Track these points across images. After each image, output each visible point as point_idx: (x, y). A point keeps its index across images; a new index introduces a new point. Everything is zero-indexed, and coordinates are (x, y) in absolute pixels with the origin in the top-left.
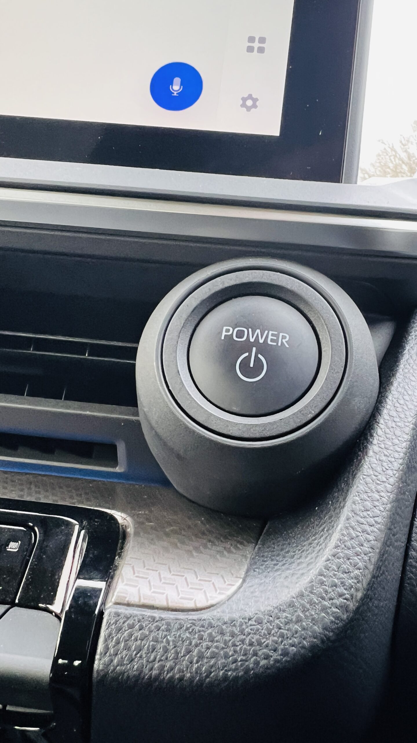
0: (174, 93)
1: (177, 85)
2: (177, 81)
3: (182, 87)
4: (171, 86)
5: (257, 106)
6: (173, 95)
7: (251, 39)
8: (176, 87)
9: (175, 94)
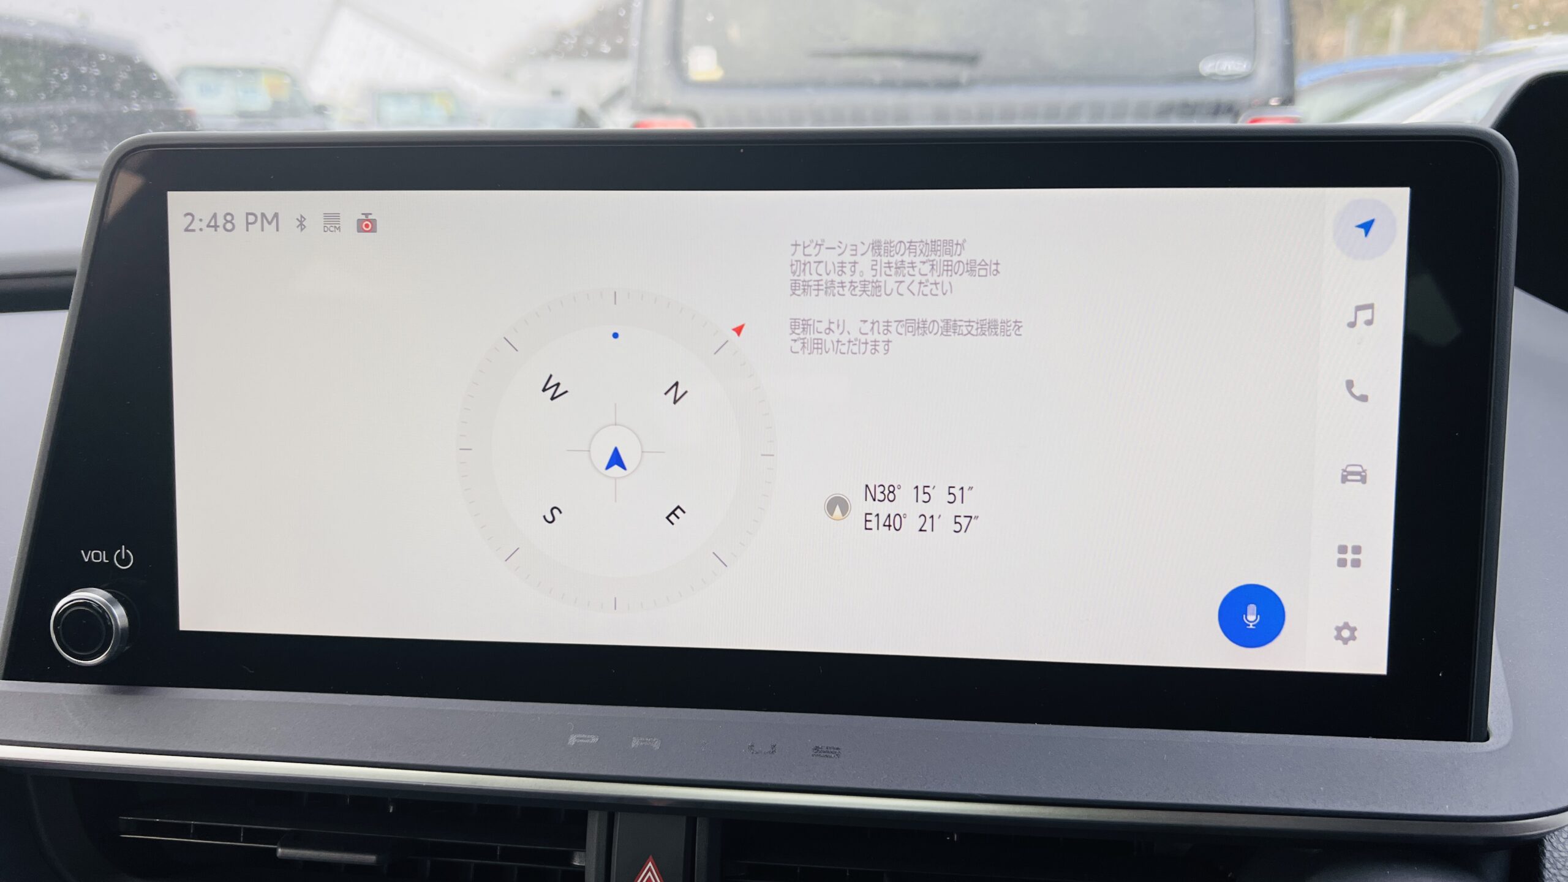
0: (1249, 625)
1: (1253, 614)
2: (1252, 608)
3: (1259, 616)
4: (1244, 616)
5: (1356, 638)
6: (1248, 627)
7: (1343, 549)
8: (1252, 617)
9: (1251, 627)
